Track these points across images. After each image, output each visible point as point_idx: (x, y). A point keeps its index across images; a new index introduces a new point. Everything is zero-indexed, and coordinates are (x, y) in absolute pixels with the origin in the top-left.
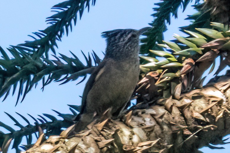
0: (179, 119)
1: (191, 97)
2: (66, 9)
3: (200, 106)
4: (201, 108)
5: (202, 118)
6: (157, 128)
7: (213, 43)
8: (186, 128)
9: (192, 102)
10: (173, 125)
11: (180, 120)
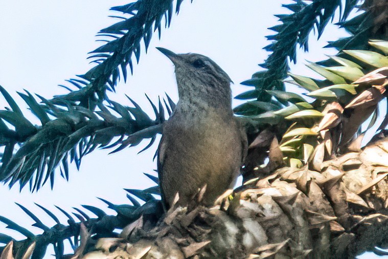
0: (321, 203)
1: (341, 166)
2: (121, 36)
3: (357, 181)
4: (360, 184)
5: (361, 202)
6: (284, 221)
7: (374, 75)
8: (335, 220)
9: (344, 175)
10: (312, 215)
11: (323, 206)
